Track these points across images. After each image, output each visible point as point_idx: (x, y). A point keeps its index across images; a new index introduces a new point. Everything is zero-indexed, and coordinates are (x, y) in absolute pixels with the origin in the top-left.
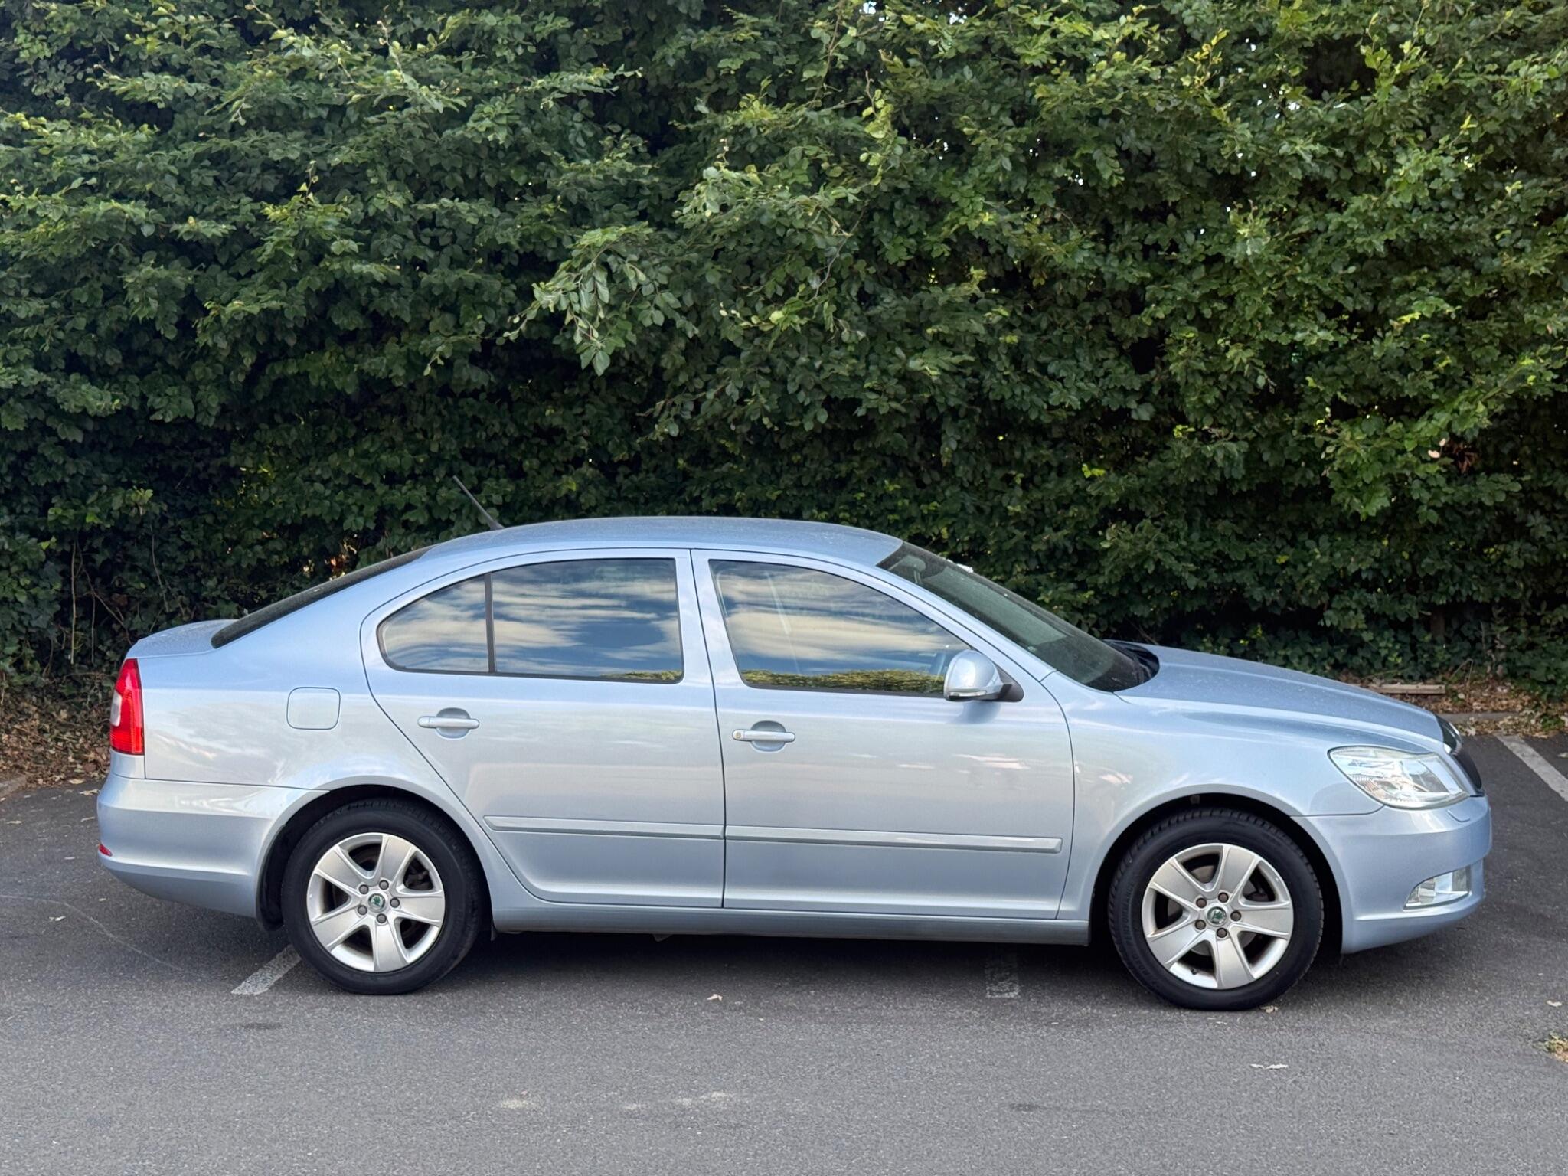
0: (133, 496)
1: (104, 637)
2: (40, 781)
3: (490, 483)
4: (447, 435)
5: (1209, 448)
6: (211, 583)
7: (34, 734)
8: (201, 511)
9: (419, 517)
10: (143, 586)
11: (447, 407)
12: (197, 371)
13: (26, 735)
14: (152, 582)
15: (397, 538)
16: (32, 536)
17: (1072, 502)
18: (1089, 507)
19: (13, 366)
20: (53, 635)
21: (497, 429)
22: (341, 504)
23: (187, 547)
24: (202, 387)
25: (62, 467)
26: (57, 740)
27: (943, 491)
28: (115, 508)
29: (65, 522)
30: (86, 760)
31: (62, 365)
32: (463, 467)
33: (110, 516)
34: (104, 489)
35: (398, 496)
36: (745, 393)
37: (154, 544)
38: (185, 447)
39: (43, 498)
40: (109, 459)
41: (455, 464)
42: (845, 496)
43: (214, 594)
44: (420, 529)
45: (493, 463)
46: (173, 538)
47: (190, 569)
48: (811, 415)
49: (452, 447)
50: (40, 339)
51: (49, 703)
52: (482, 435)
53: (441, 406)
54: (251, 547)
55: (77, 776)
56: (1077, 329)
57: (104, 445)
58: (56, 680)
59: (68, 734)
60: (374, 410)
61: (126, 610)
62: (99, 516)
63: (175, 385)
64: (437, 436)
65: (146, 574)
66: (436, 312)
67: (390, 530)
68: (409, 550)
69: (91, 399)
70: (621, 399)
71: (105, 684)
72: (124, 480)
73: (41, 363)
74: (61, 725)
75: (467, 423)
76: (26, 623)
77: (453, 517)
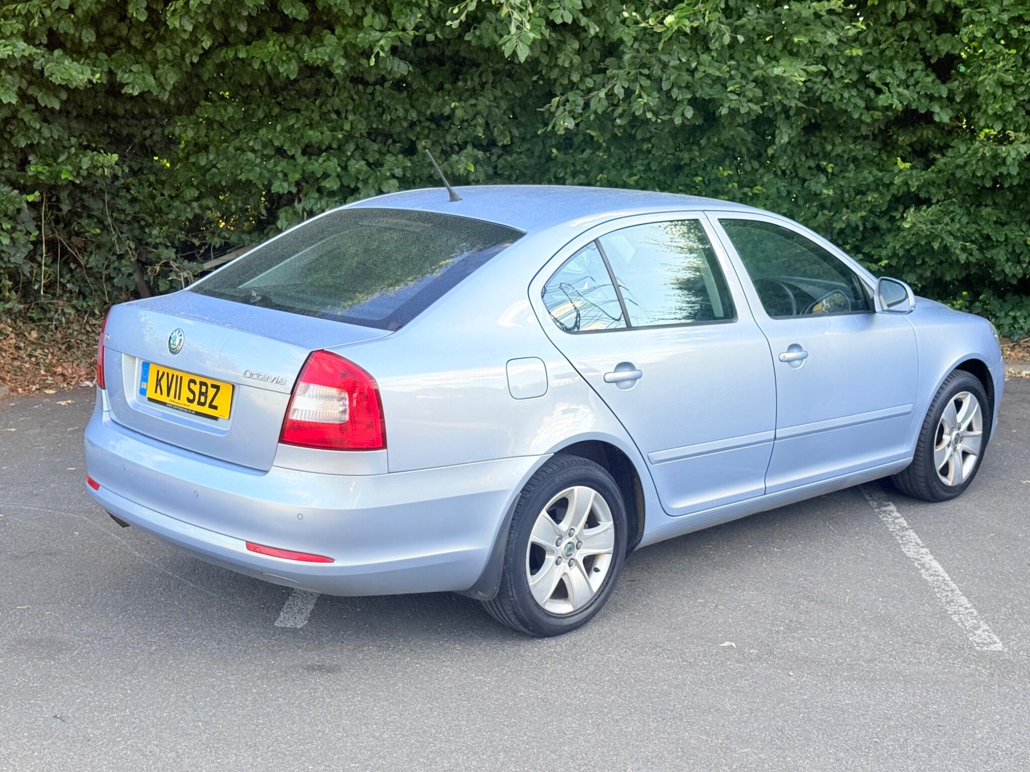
0: (101, 159)
1: (64, 272)
2: (20, 390)
3: (389, 158)
4: (358, 117)
5: (1004, 148)
6: (155, 232)
7: (12, 350)
8: (145, 172)
9: (331, 184)
10: (98, 231)
11: (358, 92)
12: (159, 52)
13: (6, 351)
14: (105, 228)
15: (313, 201)
16: (14, 188)
17: (868, 189)
18: (881, 194)
19: (7, 38)
20: (26, 269)
21: (401, 113)
22: (269, 171)
23: (134, 200)
24: (160, 66)
25: (39, 131)
26: (30, 356)
27: (761, 178)
28: (84, 167)
29: (42, 177)
30: (55, 373)
31: (45, 40)
32: (367, 144)
33: (78, 174)
34: (73, 150)
35: (317, 165)
36: (629, 92)
37: (107, 197)
38: (134, 117)
39: (20, 156)
40: (74, 124)
41: (361, 141)
42: (682, 178)
43: (158, 241)
44: (332, 194)
45: (390, 141)
46: (123, 193)
47: (136, 219)
48: (679, 110)
49: (362, 127)
50: (29, 16)
51: (21, 324)
52: (387, 117)
53: (353, 92)
54: (188, 203)
55: (49, 387)
56: (895, 44)
57: (68, 113)
58: (27, 306)
59: (39, 351)
60: (293, 93)
61: (83, 250)
62: (71, 172)
63: (137, 63)
64: (351, 117)
65: (101, 222)
66: (370, 10)
67: (305, 195)
68: (323, 211)
69: (74, 73)
70: (507, 93)
71: (66, 310)
72: (85, 143)
73: (29, 37)
74: (33, 343)
75: (373, 107)
76: (6, 259)
77: (360, 185)
